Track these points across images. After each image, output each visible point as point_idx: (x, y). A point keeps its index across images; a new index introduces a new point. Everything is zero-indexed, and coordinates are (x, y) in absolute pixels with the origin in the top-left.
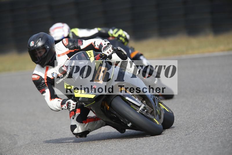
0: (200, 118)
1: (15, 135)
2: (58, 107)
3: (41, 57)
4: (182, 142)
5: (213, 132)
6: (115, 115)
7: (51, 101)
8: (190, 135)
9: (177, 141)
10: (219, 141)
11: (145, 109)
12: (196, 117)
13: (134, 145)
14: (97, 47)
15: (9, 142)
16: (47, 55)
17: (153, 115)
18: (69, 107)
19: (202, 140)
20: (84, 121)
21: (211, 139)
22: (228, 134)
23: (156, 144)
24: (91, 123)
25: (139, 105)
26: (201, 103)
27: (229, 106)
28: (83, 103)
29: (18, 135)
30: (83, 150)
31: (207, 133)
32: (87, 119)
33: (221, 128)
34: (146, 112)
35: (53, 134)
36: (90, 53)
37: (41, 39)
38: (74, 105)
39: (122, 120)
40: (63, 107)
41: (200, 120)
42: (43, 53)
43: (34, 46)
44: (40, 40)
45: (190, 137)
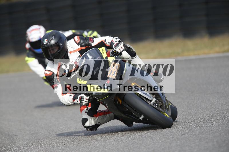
0: (196, 118)
1: (13, 135)
2: (70, 102)
3: (54, 54)
4: (178, 141)
5: (209, 132)
6: (126, 109)
7: (62, 96)
8: (186, 135)
9: (173, 141)
10: (215, 141)
11: (156, 103)
12: (192, 117)
13: (131, 145)
14: (108, 44)
15: (8, 142)
16: (60, 52)
17: (163, 109)
18: (82, 102)
19: (198, 140)
20: (95, 115)
21: (207, 139)
22: (223, 134)
23: (152, 144)
24: (101, 117)
25: (150, 99)
26: (197, 103)
27: (225, 106)
28: (96, 98)
29: (16, 135)
30: (80, 150)
31: (202, 133)
32: (97, 113)
33: (217, 128)
34: (157, 106)
35: (51, 134)
36: (102, 50)
37: (55, 37)
38: (87, 99)
39: (134, 114)
40: (76, 102)
41: (196, 120)
42: (56, 50)
43: (48, 43)
44: (53, 38)
45: (186, 137)
